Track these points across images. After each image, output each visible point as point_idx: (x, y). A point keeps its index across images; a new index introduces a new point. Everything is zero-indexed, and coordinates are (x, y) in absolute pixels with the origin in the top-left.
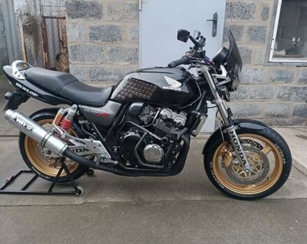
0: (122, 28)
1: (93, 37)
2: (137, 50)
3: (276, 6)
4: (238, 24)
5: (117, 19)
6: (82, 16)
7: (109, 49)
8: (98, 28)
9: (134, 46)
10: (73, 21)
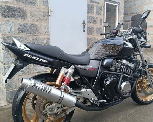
0: (39, 26)
1: (20, 31)
2: (48, 39)
3: (104, 19)
4: (92, 26)
5: (36, 20)
6: (12, 16)
7: (31, 39)
8: (24, 25)
9: (46, 37)
10: (6, 19)
